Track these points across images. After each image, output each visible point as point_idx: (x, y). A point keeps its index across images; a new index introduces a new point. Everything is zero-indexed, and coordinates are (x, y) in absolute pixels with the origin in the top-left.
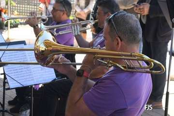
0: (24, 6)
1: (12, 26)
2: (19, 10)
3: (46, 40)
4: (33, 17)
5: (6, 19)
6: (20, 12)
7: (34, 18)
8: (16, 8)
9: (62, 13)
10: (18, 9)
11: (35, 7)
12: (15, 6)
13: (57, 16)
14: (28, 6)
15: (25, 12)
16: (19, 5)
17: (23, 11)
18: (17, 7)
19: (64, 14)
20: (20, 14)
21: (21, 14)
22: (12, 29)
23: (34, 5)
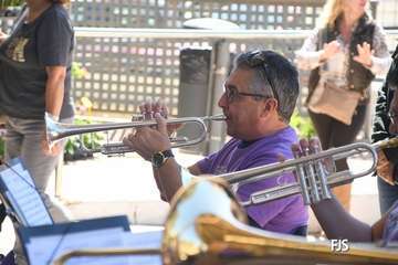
0: (115, 78)
1: (71, 152)
2: (96, 95)
3: (203, 216)
4: (153, 122)
5: (55, 134)
6: (101, 101)
7: (157, 126)
8: (88, 85)
9: (261, 106)
10: (92, 90)
11: (158, 81)
12: (84, 80)
13: (243, 116)
14: (132, 79)
15: (118, 101)
16: (97, 76)
17: (114, 96)
18: (92, 81)
19: (268, 108)
20: (100, 110)
21: (104, 107)
22: (71, 164)
23: (154, 75)
